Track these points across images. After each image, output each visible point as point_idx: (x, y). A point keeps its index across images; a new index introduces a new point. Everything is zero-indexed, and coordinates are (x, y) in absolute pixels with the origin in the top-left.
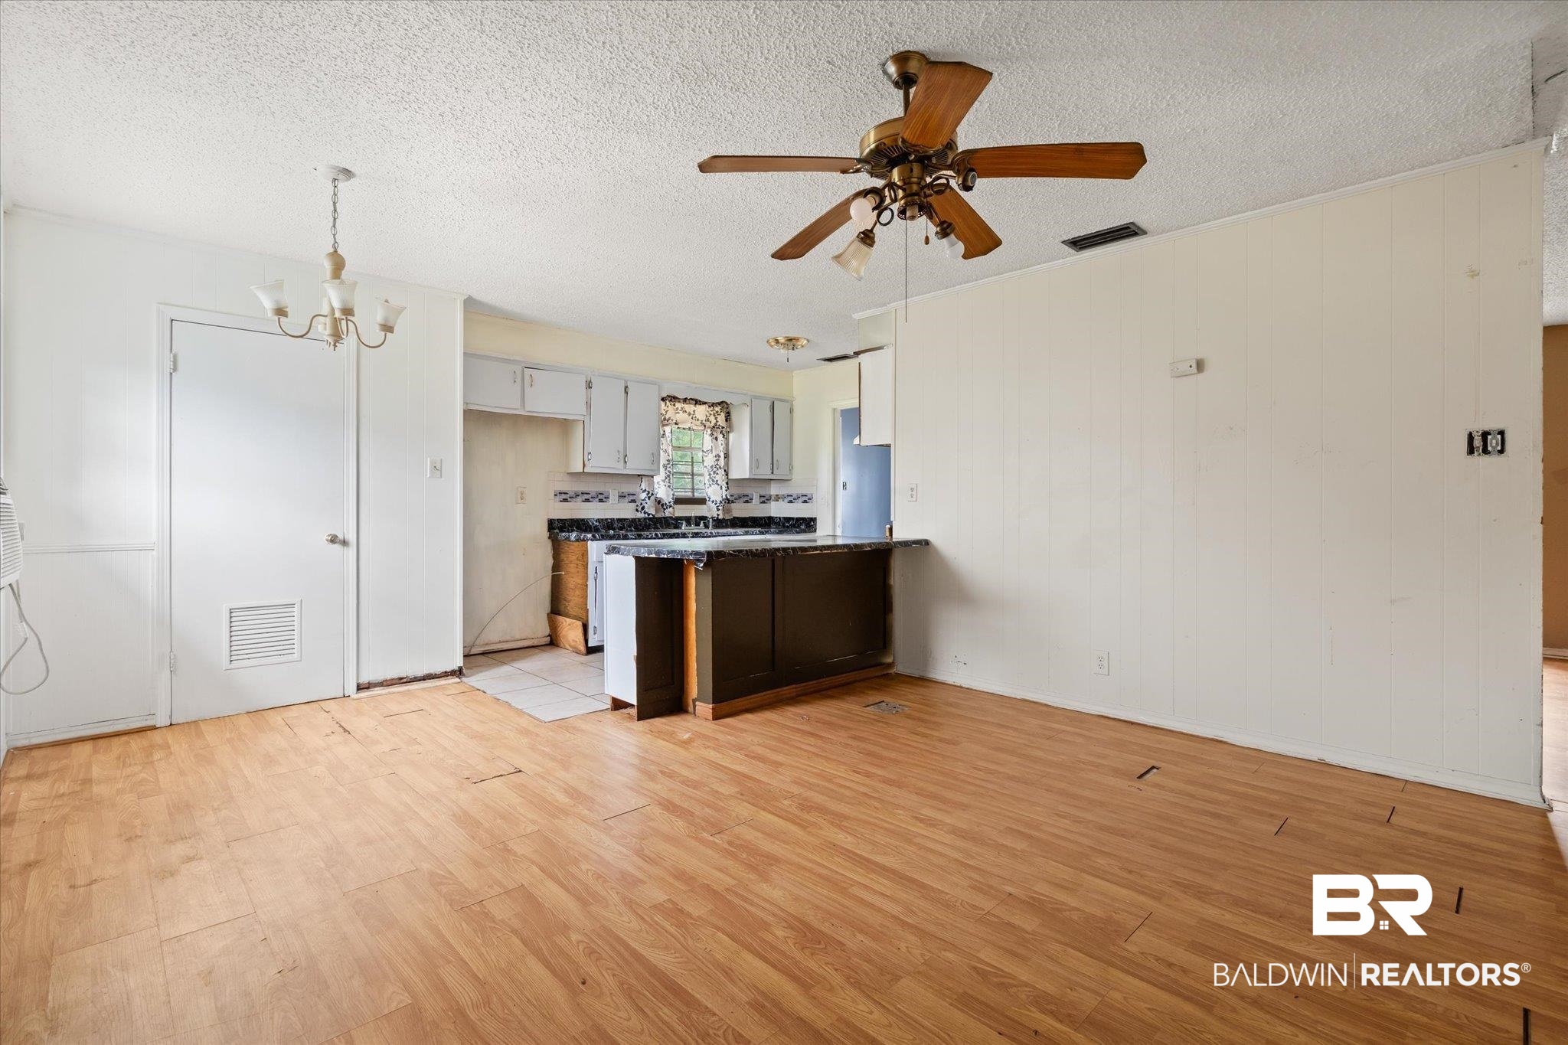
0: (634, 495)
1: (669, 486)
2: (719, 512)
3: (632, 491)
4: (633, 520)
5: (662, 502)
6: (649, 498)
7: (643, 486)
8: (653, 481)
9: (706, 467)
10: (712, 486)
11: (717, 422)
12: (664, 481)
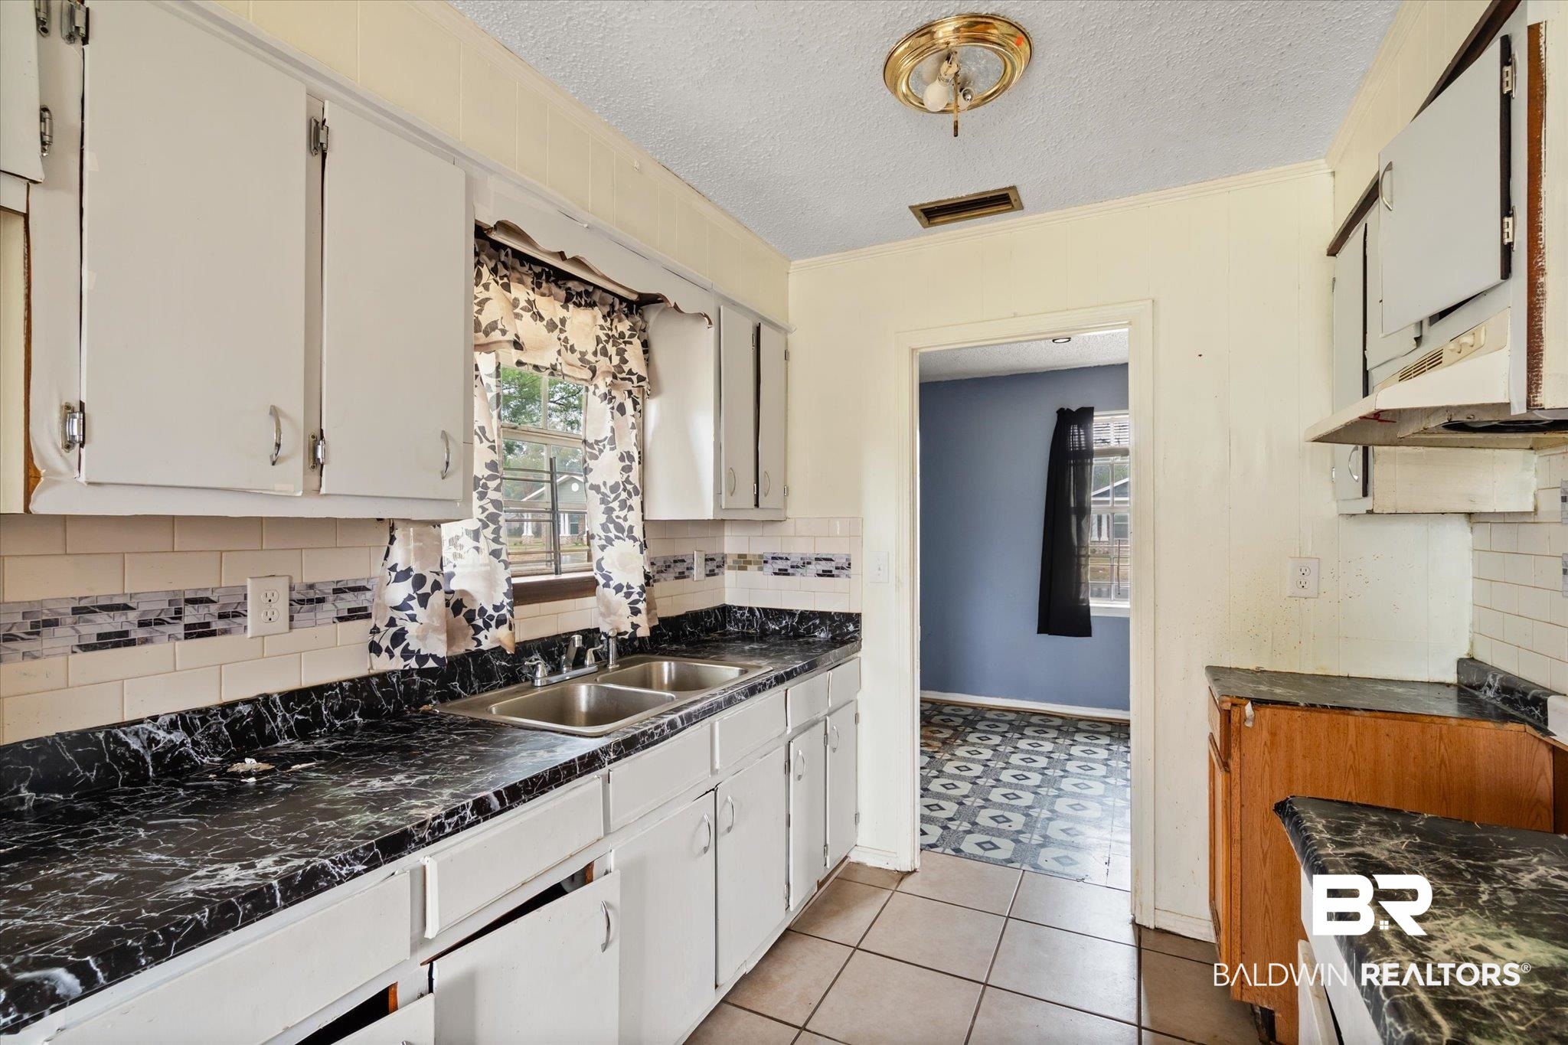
0: (364, 589)
1: (495, 554)
2: (636, 620)
3: (349, 575)
4: (360, 685)
5: (469, 605)
6: (424, 600)
7: (400, 556)
8: (439, 538)
9: (596, 488)
10: (616, 542)
11: (624, 361)
12: (476, 535)
